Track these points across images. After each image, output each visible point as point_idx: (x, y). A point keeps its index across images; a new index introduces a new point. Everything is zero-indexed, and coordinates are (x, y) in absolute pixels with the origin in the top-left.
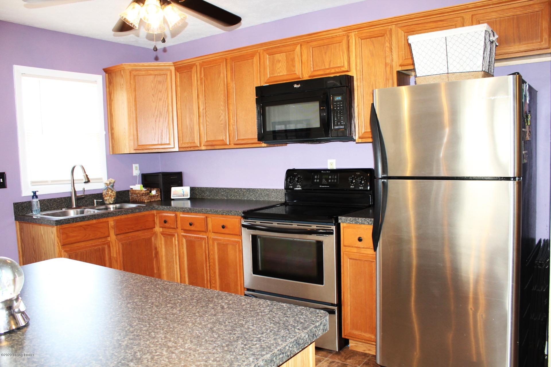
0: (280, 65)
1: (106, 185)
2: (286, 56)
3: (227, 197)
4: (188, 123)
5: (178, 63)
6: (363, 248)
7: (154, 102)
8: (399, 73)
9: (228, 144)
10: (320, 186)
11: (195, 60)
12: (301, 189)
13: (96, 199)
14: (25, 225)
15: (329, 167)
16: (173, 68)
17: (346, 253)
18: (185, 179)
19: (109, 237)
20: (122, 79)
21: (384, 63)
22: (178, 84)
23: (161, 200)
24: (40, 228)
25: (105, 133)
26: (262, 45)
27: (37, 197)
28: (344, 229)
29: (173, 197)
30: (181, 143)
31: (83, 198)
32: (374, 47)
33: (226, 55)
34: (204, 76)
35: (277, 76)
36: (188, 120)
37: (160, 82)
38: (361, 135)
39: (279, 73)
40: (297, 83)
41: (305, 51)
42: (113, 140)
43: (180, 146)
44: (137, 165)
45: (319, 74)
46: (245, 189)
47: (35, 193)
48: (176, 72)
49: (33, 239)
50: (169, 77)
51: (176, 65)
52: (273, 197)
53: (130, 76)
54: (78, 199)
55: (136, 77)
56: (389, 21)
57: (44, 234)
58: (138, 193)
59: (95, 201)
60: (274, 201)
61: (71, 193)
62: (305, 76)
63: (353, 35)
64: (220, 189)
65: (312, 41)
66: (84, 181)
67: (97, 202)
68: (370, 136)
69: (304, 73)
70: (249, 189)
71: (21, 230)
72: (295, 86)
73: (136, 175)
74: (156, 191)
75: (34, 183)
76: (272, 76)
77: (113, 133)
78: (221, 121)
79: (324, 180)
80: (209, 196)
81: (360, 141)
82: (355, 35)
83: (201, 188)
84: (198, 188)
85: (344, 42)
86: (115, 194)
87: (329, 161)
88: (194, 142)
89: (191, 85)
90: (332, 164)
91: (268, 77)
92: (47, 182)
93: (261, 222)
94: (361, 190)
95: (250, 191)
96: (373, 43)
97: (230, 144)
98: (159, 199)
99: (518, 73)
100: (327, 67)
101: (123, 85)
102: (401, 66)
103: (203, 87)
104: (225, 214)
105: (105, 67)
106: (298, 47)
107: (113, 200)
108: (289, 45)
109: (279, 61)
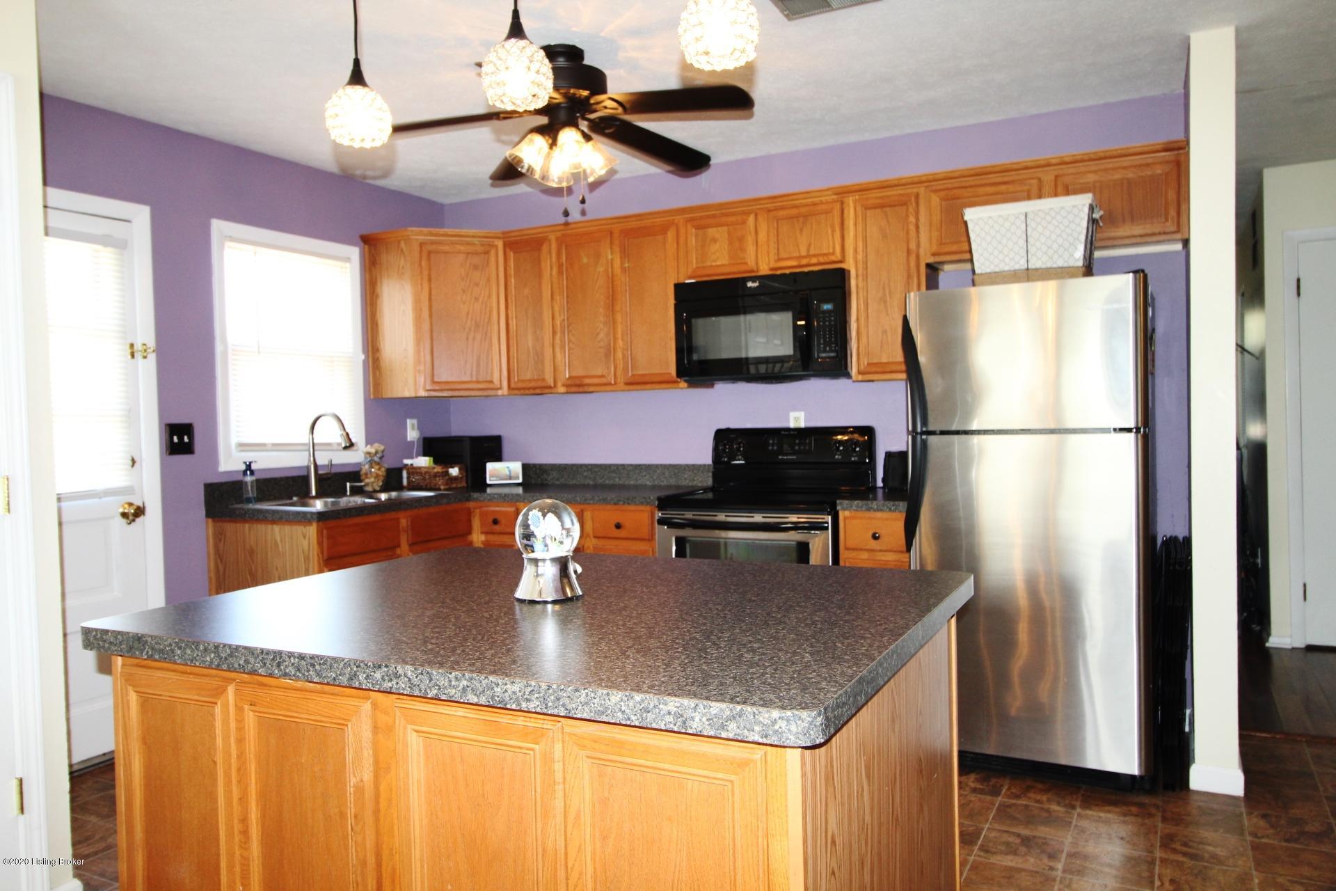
0: (717, 246)
1: (368, 456)
2: (729, 233)
3: (594, 480)
4: (530, 344)
5: (512, 234)
6: (881, 551)
7: (464, 303)
8: (928, 266)
9: (613, 382)
10: (780, 457)
11: (546, 229)
12: (743, 462)
13: (350, 482)
14: (230, 528)
15: (792, 425)
16: (500, 244)
17: (851, 560)
18: (507, 448)
19: (399, 549)
20: (402, 258)
21: (905, 250)
22: (512, 271)
23: (467, 486)
24: (272, 530)
25: (363, 357)
26: (682, 211)
27: (252, 473)
28: (847, 521)
29: (490, 480)
30: (516, 380)
31: (329, 479)
32: (888, 222)
33: (611, 224)
34: (566, 261)
35: (711, 266)
36: (530, 337)
37: (476, 267)
38: (862, 367)
39: (715, 261)
40: (753, 279)
41: (763, 227)
42: (377, 373)
43: (513, 385)
44: (415, 421)
45: (789, 265)
46: (631, 465)
47: (249, 467)
48: (508, 250)
49: (252, 552)
50: (493, 259)
51: (507, 237)
52: (686, 479)
53: (421, 252)
54: (320, 479)
55: (432, 256)
56: (916, 180)
57: (281, 541)
58: (426, 473)
59: (348, 484)
60: (689, 486)
61: (308, 468)
62: (761, 268)
63: (850, 201)
64: (581, 466)
65: (776, 209)
66: (343, 445)
67: (351, 487)
68: (903, 367)
69: (760, 263)
70: (639, 465)
71: (219, 537)
72: (750, 284)
73: (412, 440)
74: (460, 470)
75: (243, 446)
76: (700, 265)
77: (378, 358)
78: (599, 342)
79: (786, 447)
80: (558, 480)
81: (860, 378)
82: (855, 202)
83: (541, 465)
84: (535, 465)
85: (837, 213)
86: (384, 474)
87: (793, 415)
88: (544, 380)
89: (540, 275)
90: (797, 420)
91: (694, 266)
92: (264, 445)
93: (693, 515)
94: (854, 462)
95: (642, 469)
96: (887, 216)
97: (615, 383)
98: (464, 484)
99: (1143, 271)
100: (804, 253)
101: (403, 268)
102: (934, 255)
103: (563, 281)
104: (621, 503)
105: (365, 232)
106: (751, 219)
107: (381, 484)
108: (733, 214)
109: (714, 240)
